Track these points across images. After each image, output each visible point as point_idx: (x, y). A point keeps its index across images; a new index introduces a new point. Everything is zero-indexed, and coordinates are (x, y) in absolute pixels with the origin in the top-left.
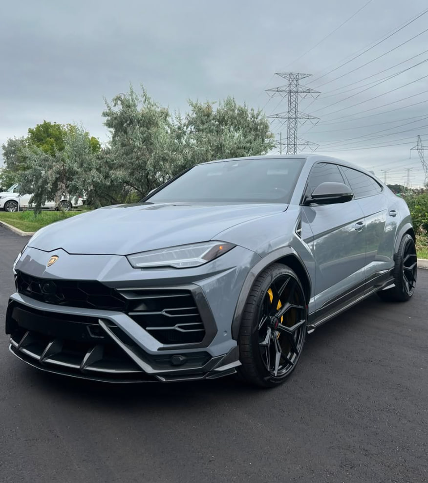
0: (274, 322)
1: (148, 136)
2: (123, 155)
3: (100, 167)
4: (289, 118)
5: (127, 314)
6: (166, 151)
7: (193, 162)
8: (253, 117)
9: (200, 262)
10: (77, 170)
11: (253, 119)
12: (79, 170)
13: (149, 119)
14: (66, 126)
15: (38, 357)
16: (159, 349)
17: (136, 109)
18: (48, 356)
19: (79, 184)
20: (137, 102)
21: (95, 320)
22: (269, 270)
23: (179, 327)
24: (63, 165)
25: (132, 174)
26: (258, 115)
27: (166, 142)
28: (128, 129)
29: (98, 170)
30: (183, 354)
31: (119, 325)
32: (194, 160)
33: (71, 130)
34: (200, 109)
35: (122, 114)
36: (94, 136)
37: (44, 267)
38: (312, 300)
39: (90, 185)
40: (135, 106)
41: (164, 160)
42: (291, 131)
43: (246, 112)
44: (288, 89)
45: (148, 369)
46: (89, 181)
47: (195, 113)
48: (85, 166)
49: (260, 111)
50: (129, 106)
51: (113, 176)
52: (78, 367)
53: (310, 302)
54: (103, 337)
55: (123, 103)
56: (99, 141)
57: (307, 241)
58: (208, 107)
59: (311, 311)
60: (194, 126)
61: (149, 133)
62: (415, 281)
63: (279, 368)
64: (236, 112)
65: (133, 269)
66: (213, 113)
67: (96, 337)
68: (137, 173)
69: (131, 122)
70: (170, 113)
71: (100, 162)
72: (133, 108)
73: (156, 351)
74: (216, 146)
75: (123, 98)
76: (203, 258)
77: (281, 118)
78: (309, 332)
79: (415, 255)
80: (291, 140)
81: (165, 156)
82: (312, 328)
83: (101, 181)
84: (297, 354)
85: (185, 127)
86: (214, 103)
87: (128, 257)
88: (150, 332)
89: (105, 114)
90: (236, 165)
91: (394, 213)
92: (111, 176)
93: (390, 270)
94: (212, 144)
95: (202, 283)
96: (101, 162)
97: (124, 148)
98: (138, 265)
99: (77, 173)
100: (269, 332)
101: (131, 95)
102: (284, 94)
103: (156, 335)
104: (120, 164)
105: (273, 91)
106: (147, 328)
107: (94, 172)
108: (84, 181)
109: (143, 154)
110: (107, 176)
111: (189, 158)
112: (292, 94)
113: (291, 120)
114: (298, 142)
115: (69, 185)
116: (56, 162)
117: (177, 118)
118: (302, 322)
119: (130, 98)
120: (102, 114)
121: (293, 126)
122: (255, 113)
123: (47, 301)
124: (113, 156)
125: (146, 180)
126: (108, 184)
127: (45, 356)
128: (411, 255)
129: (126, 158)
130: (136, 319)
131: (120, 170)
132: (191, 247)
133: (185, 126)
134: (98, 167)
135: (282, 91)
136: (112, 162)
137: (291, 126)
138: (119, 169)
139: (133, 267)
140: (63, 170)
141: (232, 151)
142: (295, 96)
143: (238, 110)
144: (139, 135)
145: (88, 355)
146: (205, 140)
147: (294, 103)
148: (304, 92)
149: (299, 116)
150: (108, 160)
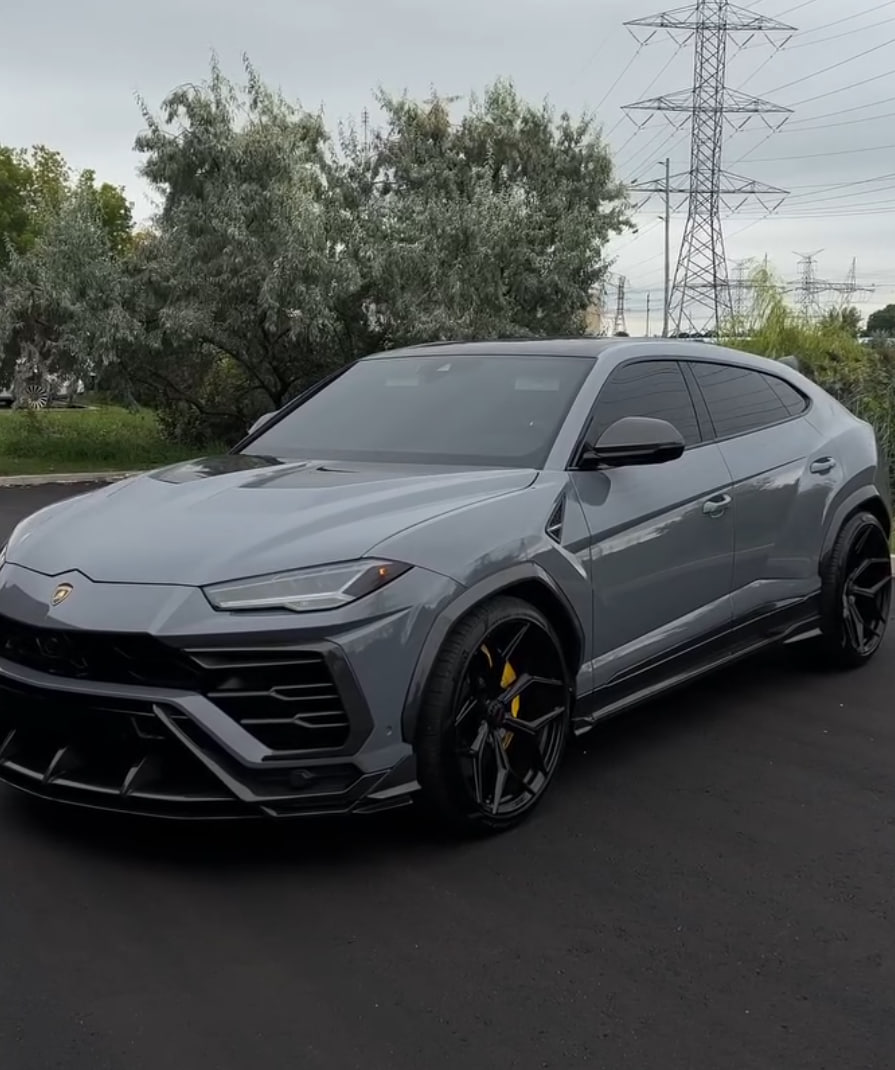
0: (495, 711)
1: (262, 208)
2: (194, 261)
3: (134, 294)
4: (696, 110)
5: (205, 695)
6: (313, 254)
7: (388, 283)
8: (568, 135)
9: (341, 601)
10: (72, 308)
11: (566, 144)
12: (77, 308)
13: (265, 158)
14: (31, 151)
15: (40, 776)
16: (266, 759)
17: (229, 129)
18: (57, 773)
19: (77, 348)
20: (231, 108)
21: (147, 705)
22: (483, 611)
23: (301, 719)
24: (32, 294)
25: (219, 317)
26: (582, 132)
27: (312, 226)
28: (208, 187)
29: (128, 305)
30: (310, 769)
31: (191, 714)
32: (392, 277)
33: (44, 165)
34: (412, 117)
35: (189, 143)
36: (110, 183)
37: (46, 607)
38: (585, 668)
39: (107, 349)
40: (225, 120)
41: (309, 278)
42: (703, 148)
43: (546, 127)
44: (693, 19)
45: (246, 794)
46: (105, 340)
47: (396, 131)
48: (92, 296)
49: (587, 119)
50: (208, 121)
51: (168, 325)
52: (117, 792)
53: (580, 672)
54: (160, 738)
55: (191, 114)
56: (124, 195)
57: (575, 548)
58: (437, 111)
59: (582, 691)
60: (393, 170)
61: (266, 200)
62: (884, 622)
63: (503, 800)
64: (518, 125)
65: (214, 612)
66: (451, 130)
67: (149, 737)
68: (234, 312)
69: (216, 165)
70: (327, 128)
71: (132, 280)
72: (220, 127)
73: (259, 760)
74: (452, 236)
75: (191, 96)
76: (346, 592)
77: (673, 109)
78: (578, 732)
79: (885, 560)
80: (700, 177)
81: (310, 266)
82: (588, 723)
83: (136, 338)
84: (546, 774)
85: (369, 175)
86: (452, 100)
87: (205, 589)
88: (247, 727)
89: (142, 144)
90: (446, 368)
91: (825, 465)
92: (164, 324)
93: (805, 598)
94: (440, 231)
95: (344, 640)
96: (134, 283)
97: (197, 240)
98: (224, 605)
99: (71, 315)
100: (483, 729)
101: (215, 88)
102: (681, 34)
103: (258, 733)
104: (187, 288)
105: (650, 25)
106: (244, 721)
107: (117, 314)
108: (92, 338)
109: (249, 261)
110: (151, 323)
111: (377, 272)
112: (707, 33)
113: (703, 116)
114: (724, 184)
115: (49, 351)
116: (12, 286)
117: (347, 147)
118: (558, 711)
119: (212, 98)
120: (134, 145)
121: (710, 133)
122: (575, 125)
123: (52, 671)
124: (168, 265)
125: (260, 333)
126: (157, 345)
127: (52, 774)
128: (874, 560)
129: (204, 268)
130: (223, 704)
131: (186, 307)
132: (326, 572)
133: (368, 170)
134: (126, 295)
135: (675, 26)
136: (165, 284)
137: (701, 136)
138: (183, 304)
139: (216, 608)
140: (33, 306)
141: (498, 249)
142: (715, 41)
143: (525, 121)
144: (238, 206)
145: (133, 771)
146: (421, 218)
147: (713, 61)
148: (746, 27)
149: (728, 102)
150: (155, 277)
